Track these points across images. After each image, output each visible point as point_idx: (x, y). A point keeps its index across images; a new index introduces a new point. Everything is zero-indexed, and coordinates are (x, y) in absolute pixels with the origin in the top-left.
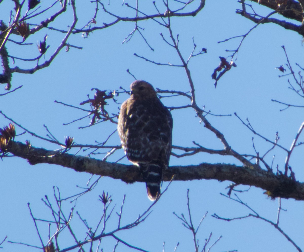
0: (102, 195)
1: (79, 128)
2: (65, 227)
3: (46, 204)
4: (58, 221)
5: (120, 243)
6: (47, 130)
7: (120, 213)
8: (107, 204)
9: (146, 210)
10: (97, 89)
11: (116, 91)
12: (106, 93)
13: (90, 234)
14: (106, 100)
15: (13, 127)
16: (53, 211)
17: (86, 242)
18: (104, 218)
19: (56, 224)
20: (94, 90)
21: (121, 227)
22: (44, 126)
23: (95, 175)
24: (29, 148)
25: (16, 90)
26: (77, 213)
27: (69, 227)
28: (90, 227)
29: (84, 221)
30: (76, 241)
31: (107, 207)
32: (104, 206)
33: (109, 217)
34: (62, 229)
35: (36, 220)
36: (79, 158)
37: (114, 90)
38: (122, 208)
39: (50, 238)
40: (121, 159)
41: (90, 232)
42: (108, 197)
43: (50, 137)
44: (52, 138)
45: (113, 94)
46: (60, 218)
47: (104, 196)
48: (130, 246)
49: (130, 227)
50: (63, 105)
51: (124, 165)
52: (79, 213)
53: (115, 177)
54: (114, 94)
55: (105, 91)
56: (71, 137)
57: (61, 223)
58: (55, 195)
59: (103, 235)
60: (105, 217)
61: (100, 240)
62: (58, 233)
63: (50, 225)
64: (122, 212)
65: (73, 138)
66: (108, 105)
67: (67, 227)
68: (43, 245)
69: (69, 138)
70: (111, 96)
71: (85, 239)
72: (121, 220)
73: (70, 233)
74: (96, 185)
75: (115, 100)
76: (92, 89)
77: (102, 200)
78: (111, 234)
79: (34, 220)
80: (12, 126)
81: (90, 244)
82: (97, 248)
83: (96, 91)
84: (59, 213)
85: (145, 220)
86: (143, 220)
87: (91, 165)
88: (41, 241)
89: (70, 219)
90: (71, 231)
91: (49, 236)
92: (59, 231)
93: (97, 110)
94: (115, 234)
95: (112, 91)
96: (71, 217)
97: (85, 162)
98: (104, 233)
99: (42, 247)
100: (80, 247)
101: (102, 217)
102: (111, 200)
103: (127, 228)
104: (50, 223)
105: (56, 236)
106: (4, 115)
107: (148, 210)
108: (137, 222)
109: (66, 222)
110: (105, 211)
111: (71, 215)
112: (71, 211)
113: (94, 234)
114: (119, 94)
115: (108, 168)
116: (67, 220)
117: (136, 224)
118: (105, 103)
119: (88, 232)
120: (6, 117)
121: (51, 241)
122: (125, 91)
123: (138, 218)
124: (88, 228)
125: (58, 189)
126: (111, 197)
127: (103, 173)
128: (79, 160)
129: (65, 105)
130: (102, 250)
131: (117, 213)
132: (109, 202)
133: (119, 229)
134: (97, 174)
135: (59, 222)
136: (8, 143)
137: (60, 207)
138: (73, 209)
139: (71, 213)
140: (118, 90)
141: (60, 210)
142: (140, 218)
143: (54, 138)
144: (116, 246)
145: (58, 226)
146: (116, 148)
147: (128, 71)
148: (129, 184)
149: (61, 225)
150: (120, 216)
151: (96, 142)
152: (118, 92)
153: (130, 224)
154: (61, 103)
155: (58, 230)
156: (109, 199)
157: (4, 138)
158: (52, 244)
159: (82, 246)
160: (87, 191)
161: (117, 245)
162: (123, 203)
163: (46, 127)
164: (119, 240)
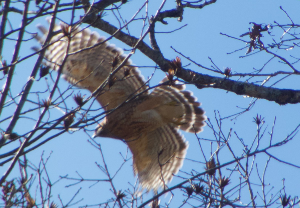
0: (256, 117)
1: (240, 57)
2: (225, 145)
3: (208, 125)
4: (218, 139)
5: (272, 158)
6: (212, 61)
7: (272, 133)
8: (261, 125)
9: (294, 130)
10: (254, 23)
11: (271, 25)
12: (262, 26)
13: (246, 151)
14: (262, 33)
15: (180, 60)
16: (214, 131)
17: (243, 158)
18: (257, 137)
19: (217, 142)
20: (252, 23)
21: (272, 145)
22: (209, 58)
23: (253, 98)
24: (193, 78)
25: (182, 28)
26: (235, 132)
27: (228, 145)
28: (246, 145)
29: (241, 140)
30: (235, 157)
31: (260, 128)
32: (258, 127)
33: (262, 136)
34: (222, 146)
35: (200, 139)
36: (240, 83)
37: (269, 24)
38: (273, 128)
39: (212, 155)
40: (274, 84)
41: (246, 149)
42: (261, 119)
43: (214, 68)
44: (216, 68)
45: (267, 27)
46: (220, 137)
47: (257, 118)
48: (280, 161)
49: (280, 144)
50: (227, 37)
51: (277, 89)
52: (236, 133)
53: (270, 99)
54: (269, 27)
55: (261, 25)
56: (229, 68)
57: (222, 142)
58: (216, 118)
59: (257, 152)
60: (259, 136)
61: (255, 156)
62: (219, 150)
63: (212, 143)
64: (273, 132)
65: (231, 69)
66: (263, 37)
67: (226, 145)
68: (206, 161)
69: (228, 68)
70: (266, 29)
71: (242, 155)
72: (272, 138)
73: (229, 150)
74: (253, 106)
75: (269, 33)
76: (250, 23)
77: (256, 122)
78: (264, 151)
79: (199, 139)
80: (179, 58)
81: (245, 159)
82: (252, 163)
83: (253, 25)
84: (219, 133)
85: (293, 139)
86: (291, 139)
87: (250, 89)
88: (205, 157)
89: (229, 137)
90: (230, 148)
91: (211, 153)
92: (220, 148)
93: (253, 41)
94: (267, 151)
95: (267, 25)
96: (230, 136)
97: (244, 87)
98: (258, 150)
99: (206, 162)
100: (237, 161)
101: (256, 136)
102: (264, 122)
103: (277, 145)
104: (212, 141)
105: (217, 153)
106: (174, 49)
107: (296, 130)
108: (286, 140)
109: (226, 141)
110: (259, 131)
111: (230, 135)
112: (230, 131)
113: (249, 151)
114: (273, 27)
115: (264, 92)
116: (226, 139)
117: (285, 142)
118: (261, 35)
119: (245, 149)
120: (176, 51)
121: (213, 157)
122: (278, 25)
123: (286, 137)
124: (245, 146)
125: (219, 112)
126: (263, 119)
127: (259, 96)
128: (240, 85)
129: (229, 36)
130: (256, 164)
131: (269, 133)
132: (262, 123)
133: (271, 146)
134: (255, 97)
135: (220, 141)
136: (175, 73)
137: (220, 128)
138: (231, 129)
139: (230, 133)
140: (272, 24)
141: (221, 131)
142: (288, 137)
143: (217, 68)
144: (268, 162)
145: (219, 144)
146: (270, 76)
147: (281, 7)
148: (282, 105)
149: (221, 144)
150: (272, 135)
151: (254, 69)
152: (272, 25)
153: (280, 142)
154: (225, 35)
155: (218, 148)
156: (262, 121)
157: (172, 69)
158: (213, 160)
159: (239, 161)
160: (245, 111)
161: (269, 160)
162: (274, 124)
163: (210, 59)
164: (271, 156)
